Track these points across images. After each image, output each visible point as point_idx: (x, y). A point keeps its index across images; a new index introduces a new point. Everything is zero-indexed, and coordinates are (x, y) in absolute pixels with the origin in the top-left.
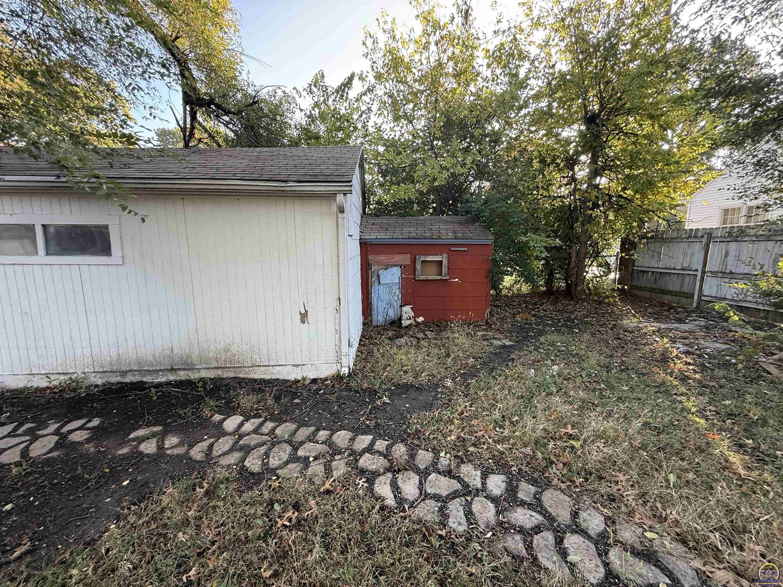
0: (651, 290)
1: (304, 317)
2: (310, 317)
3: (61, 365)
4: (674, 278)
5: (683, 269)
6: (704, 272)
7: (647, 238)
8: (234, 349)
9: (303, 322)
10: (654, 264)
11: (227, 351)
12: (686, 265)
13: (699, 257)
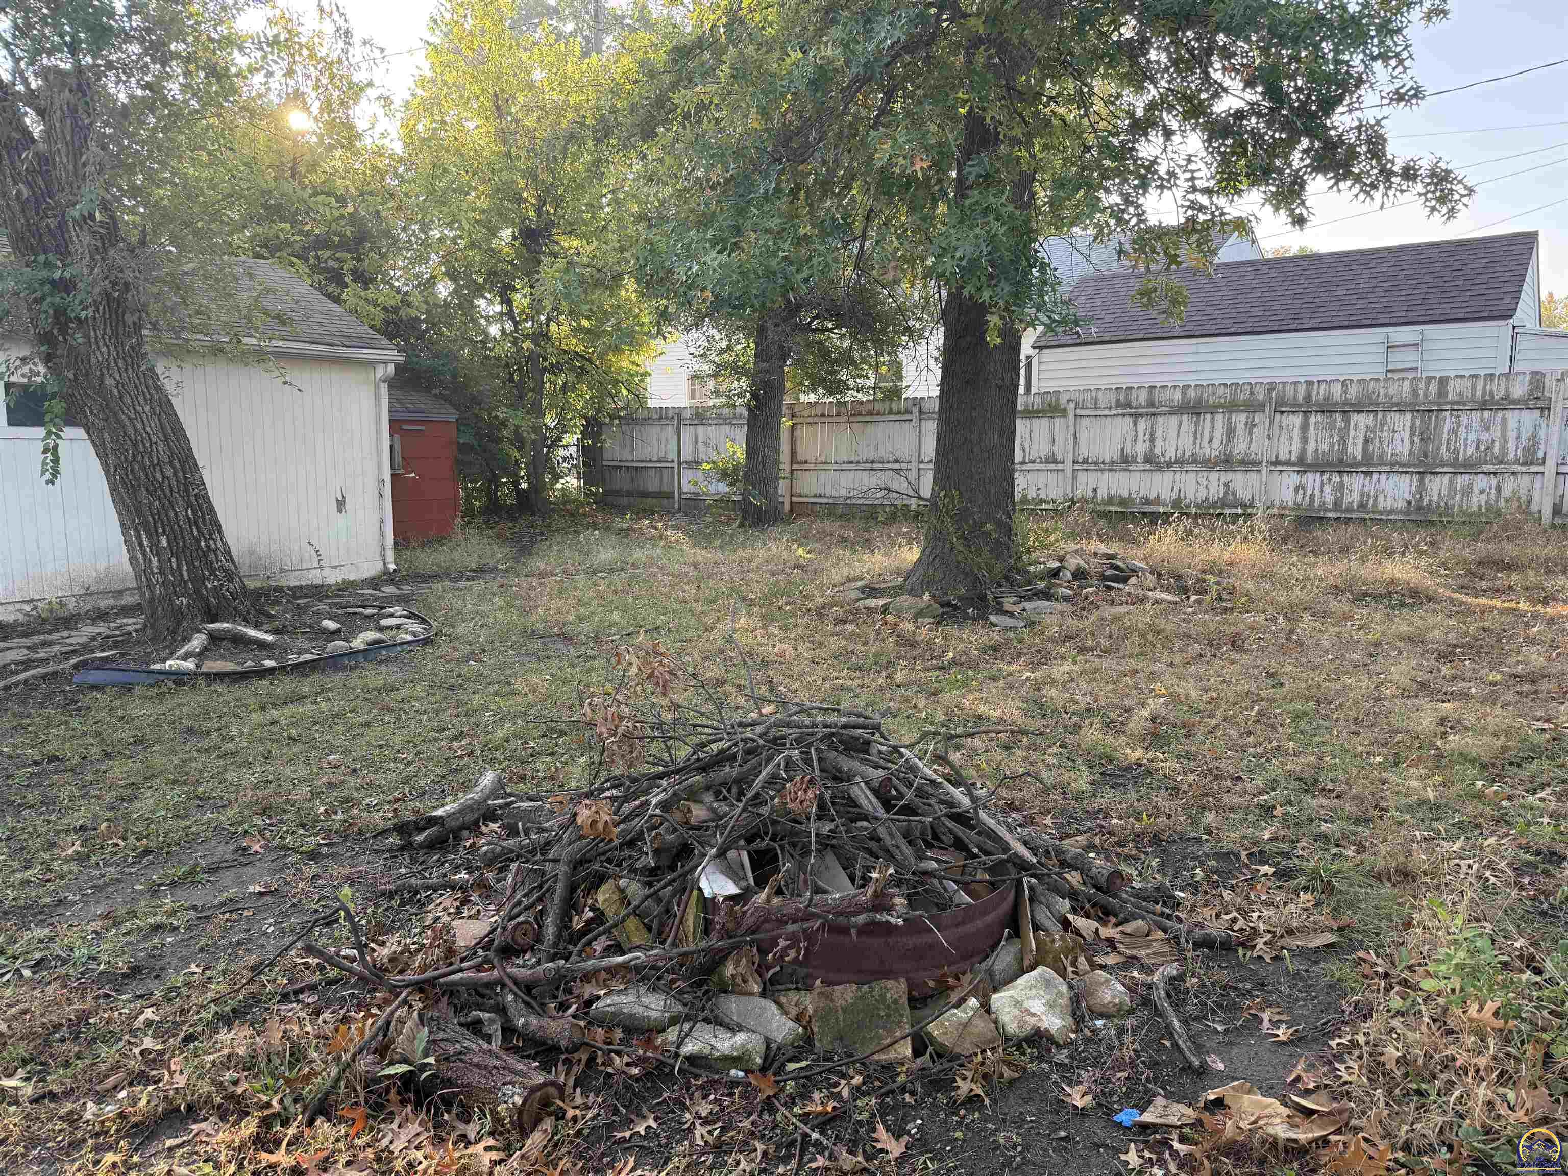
0: (629, 494)
1: (341, 505)
2: (348, 505)
3: (20, 589)
4: (652, 473)
5: (659, 461)
6: (680, 464)
7: (620, 417)
8: (261, 550)
9: (340, 511)
10: (626, 456)
11: (251, 553)
12: (662, 455)
13: (673, 446)
